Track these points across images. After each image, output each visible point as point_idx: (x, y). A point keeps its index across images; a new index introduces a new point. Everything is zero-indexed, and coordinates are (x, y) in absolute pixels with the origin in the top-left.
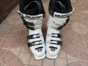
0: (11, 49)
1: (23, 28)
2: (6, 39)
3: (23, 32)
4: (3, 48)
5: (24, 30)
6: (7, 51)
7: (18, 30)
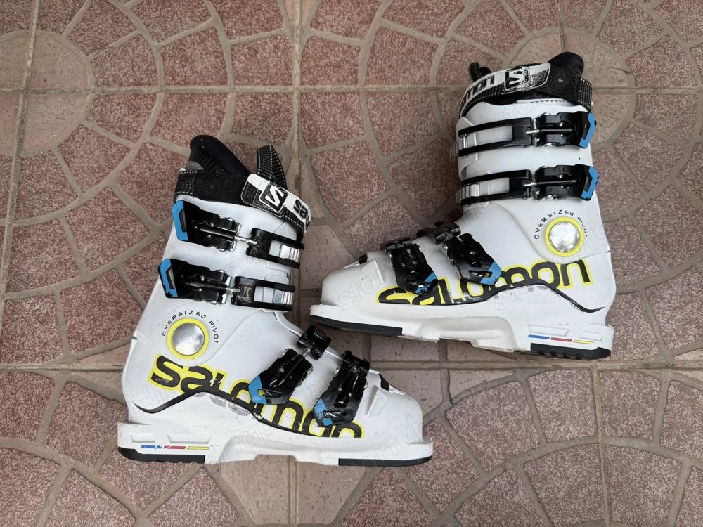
0: (78, 366)
1: (104, 171)
2: (14, 295)
3: (115, 216)
4: (23, 366)
5: (119, 190)
6: (60, 379)
7: (73, 204)
